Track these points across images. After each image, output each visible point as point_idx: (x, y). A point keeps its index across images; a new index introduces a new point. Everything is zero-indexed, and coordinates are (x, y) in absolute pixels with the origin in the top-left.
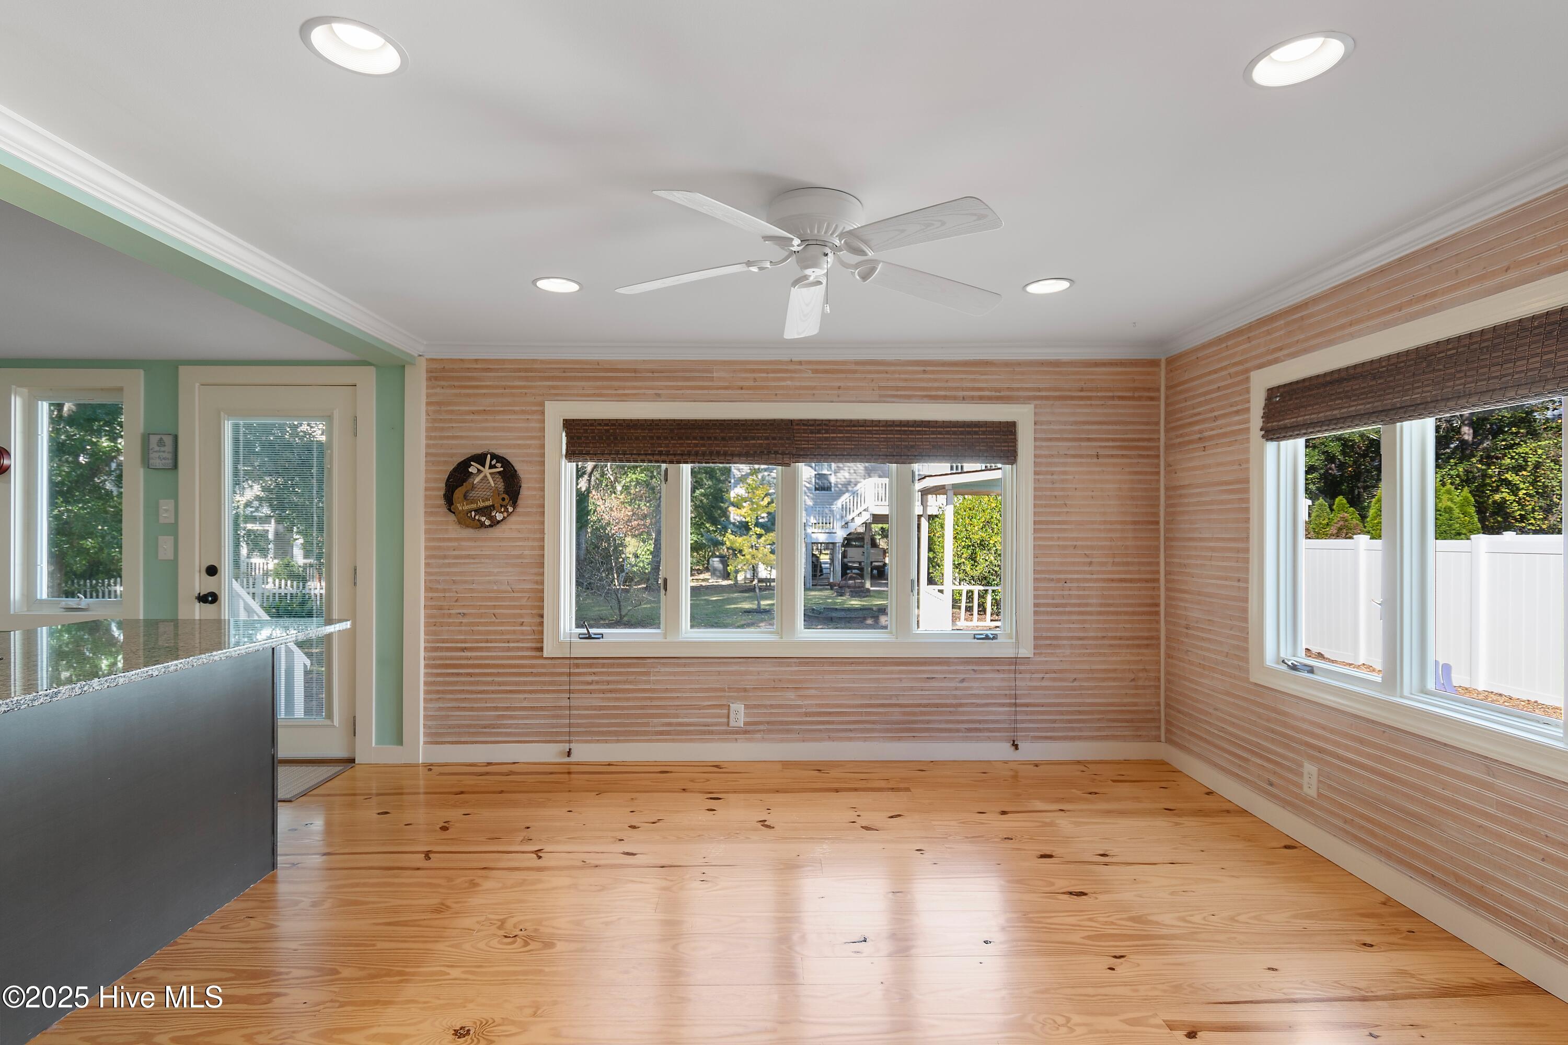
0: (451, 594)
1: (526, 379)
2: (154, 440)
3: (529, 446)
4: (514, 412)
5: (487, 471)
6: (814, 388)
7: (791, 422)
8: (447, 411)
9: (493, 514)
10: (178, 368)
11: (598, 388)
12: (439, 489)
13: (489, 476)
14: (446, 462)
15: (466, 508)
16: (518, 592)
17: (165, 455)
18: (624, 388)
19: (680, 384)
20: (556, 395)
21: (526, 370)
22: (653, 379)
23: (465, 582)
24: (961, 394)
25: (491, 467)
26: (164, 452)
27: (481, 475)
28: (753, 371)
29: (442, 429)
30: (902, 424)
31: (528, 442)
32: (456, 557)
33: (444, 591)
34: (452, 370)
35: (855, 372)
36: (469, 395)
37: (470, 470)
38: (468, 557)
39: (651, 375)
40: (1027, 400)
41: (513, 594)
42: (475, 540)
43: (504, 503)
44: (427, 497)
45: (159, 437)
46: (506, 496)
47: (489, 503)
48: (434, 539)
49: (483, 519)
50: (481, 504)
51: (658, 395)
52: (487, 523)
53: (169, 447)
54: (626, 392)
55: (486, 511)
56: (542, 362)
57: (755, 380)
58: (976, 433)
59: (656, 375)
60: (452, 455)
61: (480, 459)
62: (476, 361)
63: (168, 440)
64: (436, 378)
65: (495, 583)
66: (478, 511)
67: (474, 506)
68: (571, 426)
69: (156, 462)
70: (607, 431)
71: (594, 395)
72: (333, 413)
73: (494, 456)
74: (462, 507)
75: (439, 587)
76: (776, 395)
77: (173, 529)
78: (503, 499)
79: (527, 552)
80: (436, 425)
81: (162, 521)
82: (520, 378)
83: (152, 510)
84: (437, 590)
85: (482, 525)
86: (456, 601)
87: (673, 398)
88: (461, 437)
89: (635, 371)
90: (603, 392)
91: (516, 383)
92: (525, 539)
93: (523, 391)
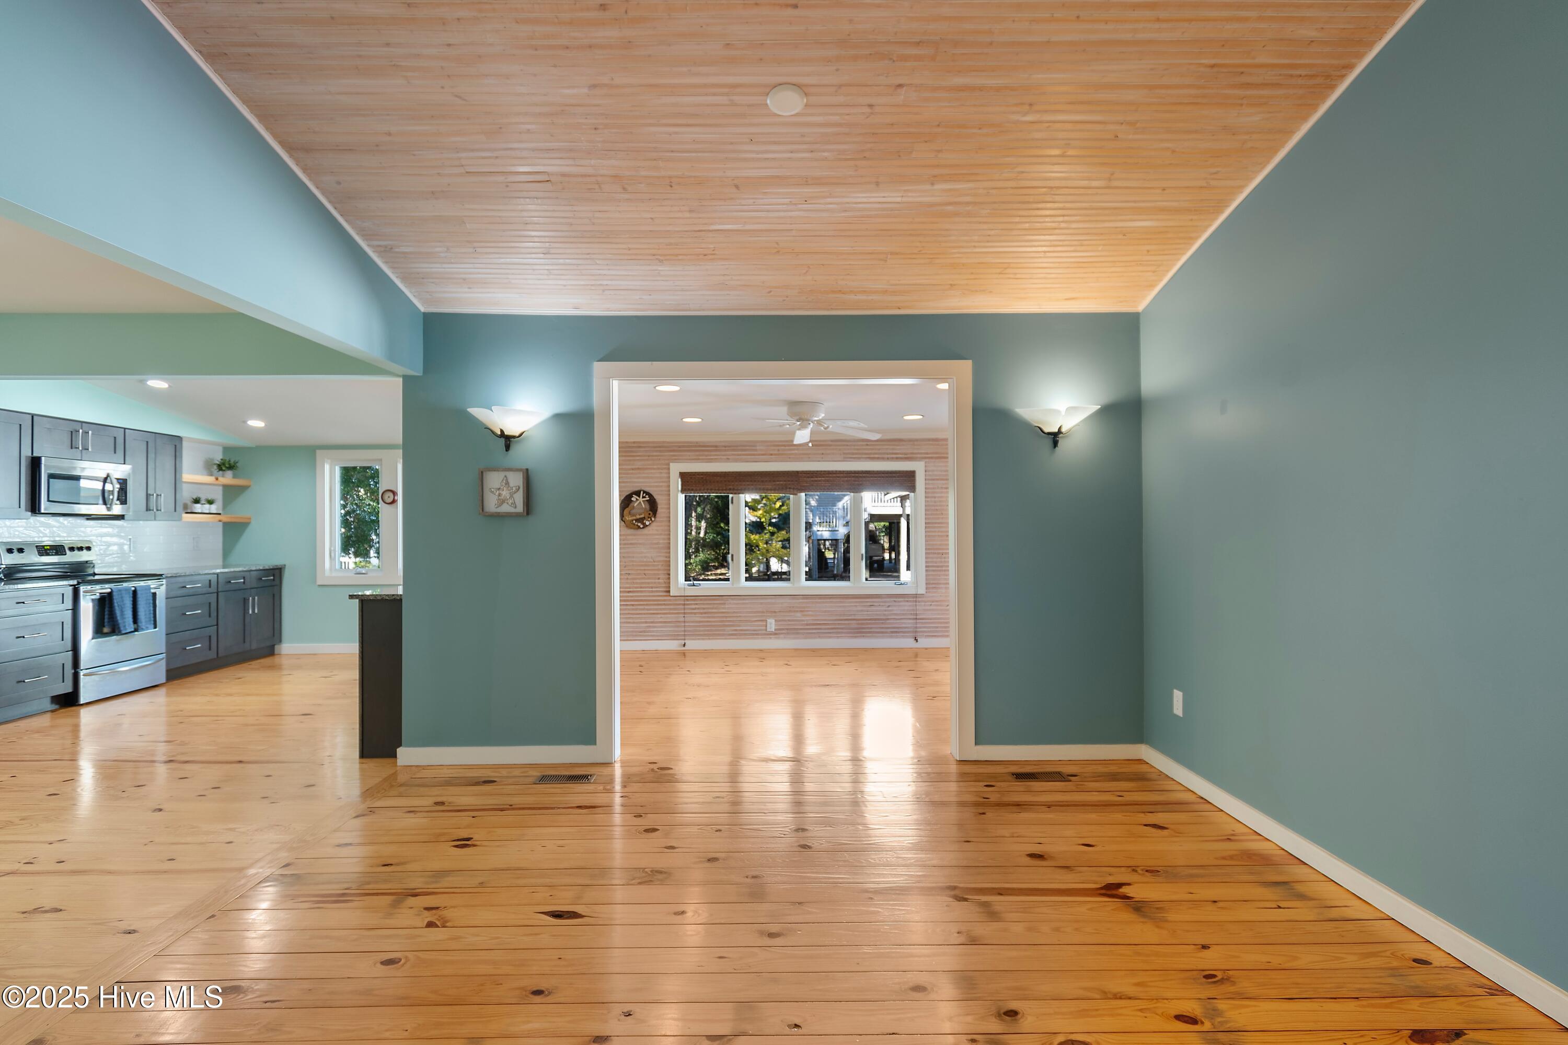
1: (660, 451)
3: (661, 486)
4: (654, 469)
5: (641, 499)
6: (809, 454)
7: (798, 472)
9: (645, 522)
11: (697, 455)
13: (642, 503)
15: (630, 519)
16: (656, 562)
18: (710, 455)
19: (740, 453)
20: (676, 459)
21: (660, 447)
22: (725, 451)
23: (629, 557)
24: (887, 456)
25: (643, 497)
27: (638, 502)
28: (778, 446)
30: (855, 472)
31: (661, 484)
32: (625, 544)
35: (830, 445)
36: (630, 460)
37: (632, 499)
38: (631, 544)
39: (724, 448)
40: (921, 459)
41: (654, 563)
42: (634, 535)
43: (650, 516)
46: (651, 512)
47: (643, 516)
49: (639, 524)
50: (638, 517)
51: (728, 459)
52: (642, 526)
54: (712, 457)
55: (641, 520)
56: (668, 442)
57: (778, 450)
58: (894, 477)
59: (727, 448)
61: (638, 493)
62: (634, 442)
65: (645, 557)
66: (637, 520)
67: (634, 518)
68: (683, 475)
70: (702, 478)
71: (695, 459)
73: (644, 492)
74: (628, 518)
76: (790, 458)
78: (650, 514)
79: (661, 541)
80: (622, 473)
82: (657, 451)
85: (639, 528)
86: (625, 567)
87: (736, 461)
88: (627, 482)
89: (716, 446)
90: (701, 457)
91: (655, 454)
92: (661, 534)
93: (659, 458)
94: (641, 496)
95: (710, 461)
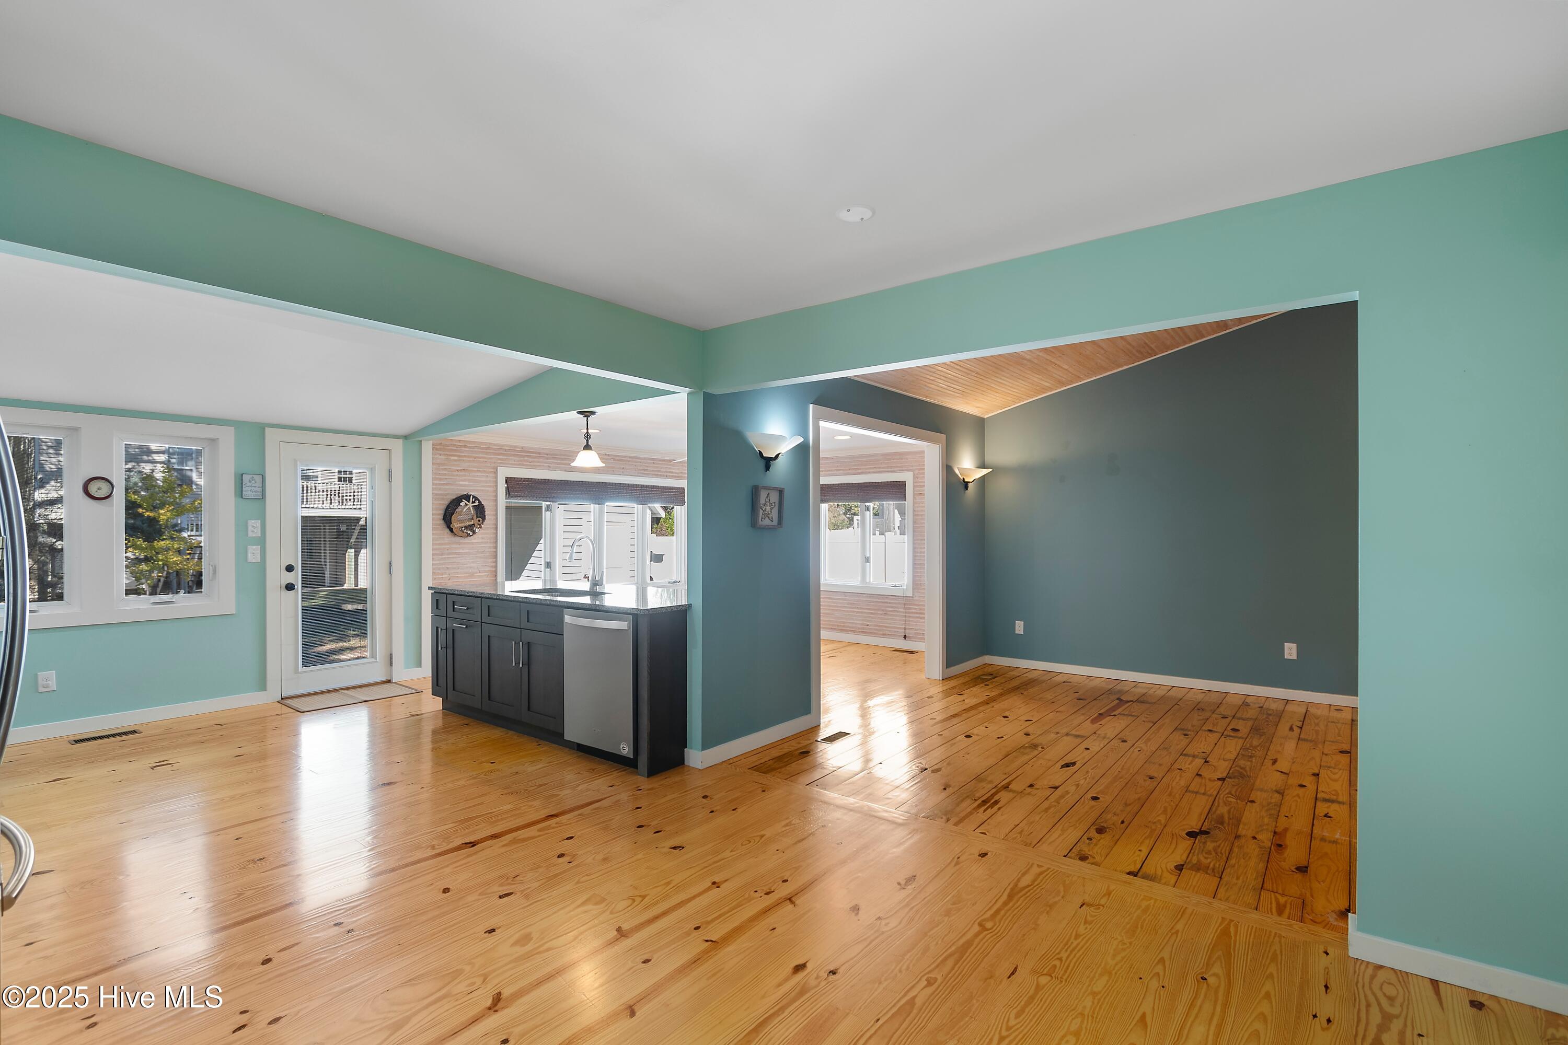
0: (446, 576)
1: (487, 453)
2: (246, 478)
3: (488, 491)
4: (480, 471)
5: (471, 505)
6: (613, 467)
8: (442, 469)
9: (474, 529)
10: (264, 429)
11: (521, 461)
12: (439, 514)
13: (470, 508)
14: (443, 499)
15: (459, 525)
16: (482, 572)
17: (256, 489)
18: (534, 462)
20: (503, 463)
21: (486, 449)
22: (547, 458)
23: (454, 568)
24: (666, 474)
25: (473, 502)
26: (255, 487)
27: (466, 507)
29: (440, 479)
30: (647, 486)
31: (487, 489)
32: (449, 554)
33: (442, 574)
34: (446, 445)
35: (629, 461)
36: (455, 461)
37: (459, 504)
38: (456, 553)
39: (546, 456)
41: (479, 574)
42: (460, 544)
43: (480, 523)
44: (433, 519)
45: (251, 476)
46: (479, 519)
47: (472, 523)
48: (436, 544)
49: (469, 532)
50: (467, 524)
51: (549, 467)
52: (471, 534)
53: (259, 484)
54: (535, 464)
55: (471, 527)
56: (495, 445)
58: (672, 492)
60: (446, 495)
61: (467, 497)
62: (459, 441)
63: (258, 479)
64: (437, 449)
65: (471, 568)
66: (466, 528)
67: (463, 524)
68: (508, 480)
69: (247, 493)
70: (528, 484)
71: (519, 465)
72: (375, 467)
73: (474, 497)
74: (455, 525)
75: (439, 572)
77: (262, 541)
78: (479, 521)
79: (487, 550)
80: (437, 477)
81: (250, 534)
82: (483, 453)
83: (241, 528)
84: (438, 574)
85: (468, 535)
86: (449, 579)
87: (556, 469)
88: (452, 485)
89: (539, 453)
90: (525, 463)
91: (481, 455)
92: (486, 543)
93: (485, 460)
94: (471, 502)
95: (533, 467)
